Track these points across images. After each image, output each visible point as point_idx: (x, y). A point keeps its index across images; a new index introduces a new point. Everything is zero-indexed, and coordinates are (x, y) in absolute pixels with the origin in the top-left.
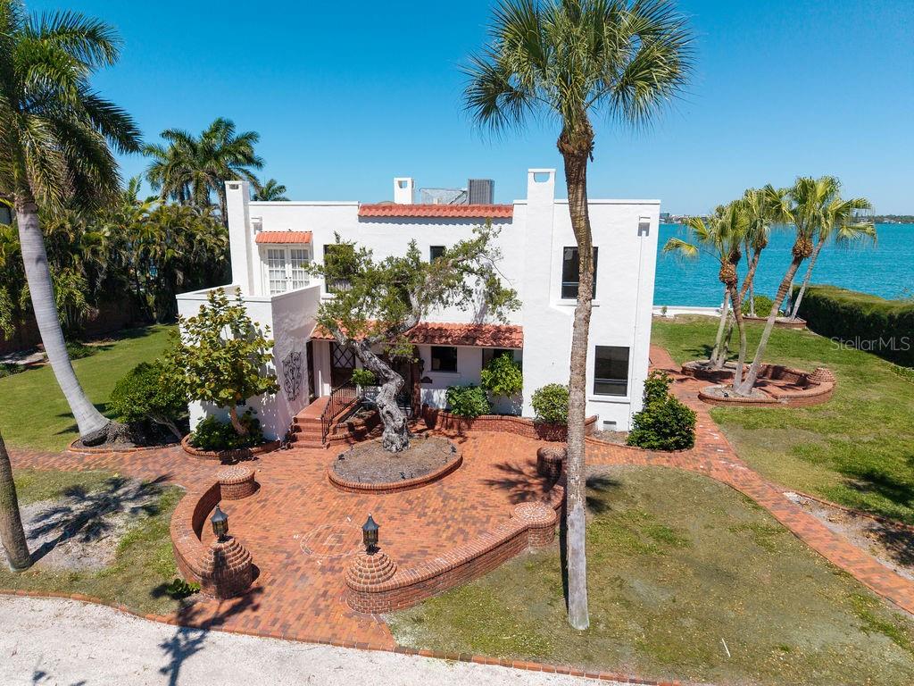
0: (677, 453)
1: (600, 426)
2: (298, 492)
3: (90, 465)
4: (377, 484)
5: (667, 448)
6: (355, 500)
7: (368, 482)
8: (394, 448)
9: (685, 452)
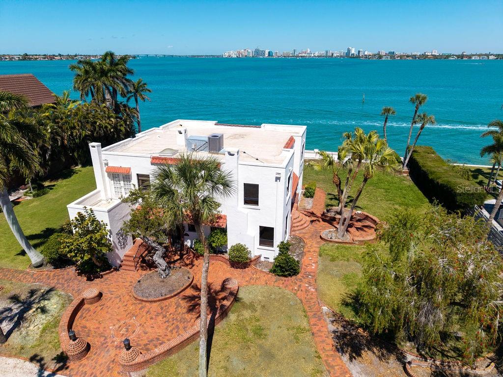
0: (289, 278)
1: (262, 259)
2: (118, 300)
3: (36, 279)
4: (150, 299)
5: (285, 276)
6: (140, 306)
7: (147, 297)
8: (162, 277)
9: (294, 277)
